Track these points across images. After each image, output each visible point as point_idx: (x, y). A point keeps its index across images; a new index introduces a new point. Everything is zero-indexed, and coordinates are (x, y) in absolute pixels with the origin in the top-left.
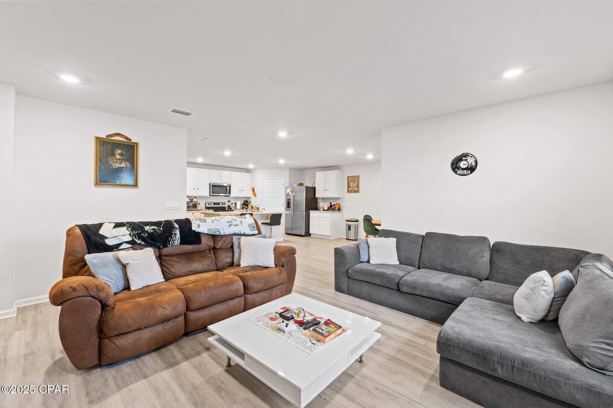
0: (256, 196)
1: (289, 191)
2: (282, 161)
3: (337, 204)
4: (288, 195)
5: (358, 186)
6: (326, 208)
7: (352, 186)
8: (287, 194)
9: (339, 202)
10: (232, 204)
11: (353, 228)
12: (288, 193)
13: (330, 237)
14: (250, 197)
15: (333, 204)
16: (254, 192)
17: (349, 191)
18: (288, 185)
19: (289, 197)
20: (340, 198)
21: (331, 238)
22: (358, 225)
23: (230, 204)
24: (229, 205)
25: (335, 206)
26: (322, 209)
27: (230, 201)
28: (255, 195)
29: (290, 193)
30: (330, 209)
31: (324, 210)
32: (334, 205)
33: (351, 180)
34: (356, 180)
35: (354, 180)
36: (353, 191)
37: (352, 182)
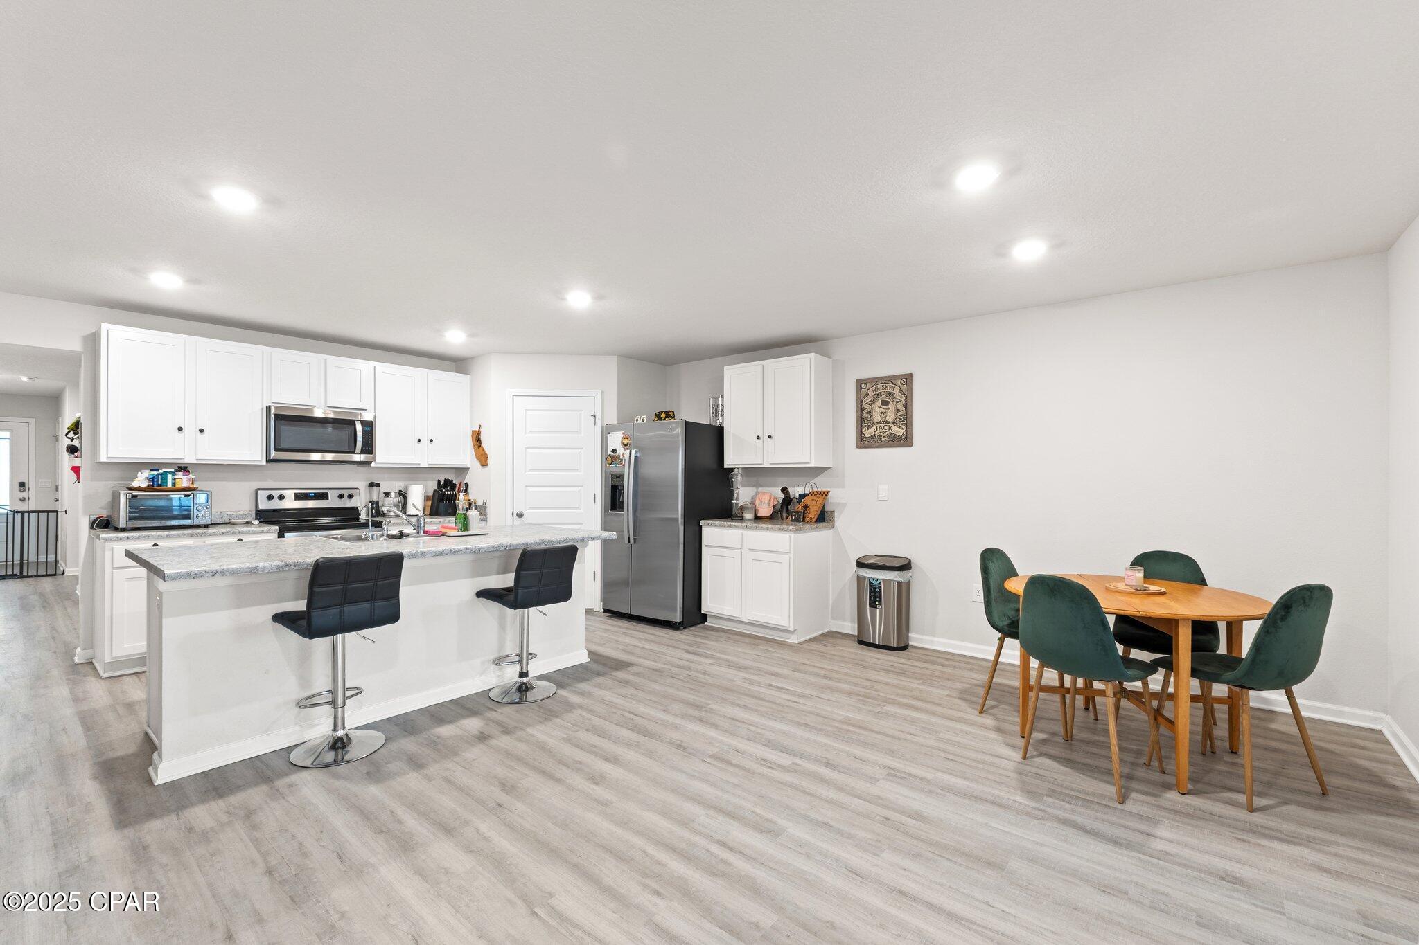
0: (489, 462)
1: (615, 440)
2: (579, 299)
3: (812, 494)
4: (612, 458)
5: (906, 419)
6: (765, 511)
7: (877, 418)
8: (610, 453)
9: (820, 484)
10: (387, 494)
11: (890, 598)
12: (614, 451)
13: (792, 632)
14: (467, 469)
15: (795, 492)
16: (480, 445)
17: (863, 442)
18: (612, 419)
19: (616, 468)
20: (827, 468)
21: (794, 640)
22: (909, 583)
23: (376, 495)
24: (375, 499)
25: (807, 500)
26: (749, 516)
27: (378, 485)
28: (483, 459)
29: (620, 451)
30: (785, 515)
31: (757, 518)
32: (802, 496)
33: (871, 393)
34: (897, 395)
35: (888, 394)
36: (883, 439)
37: (879, 403)
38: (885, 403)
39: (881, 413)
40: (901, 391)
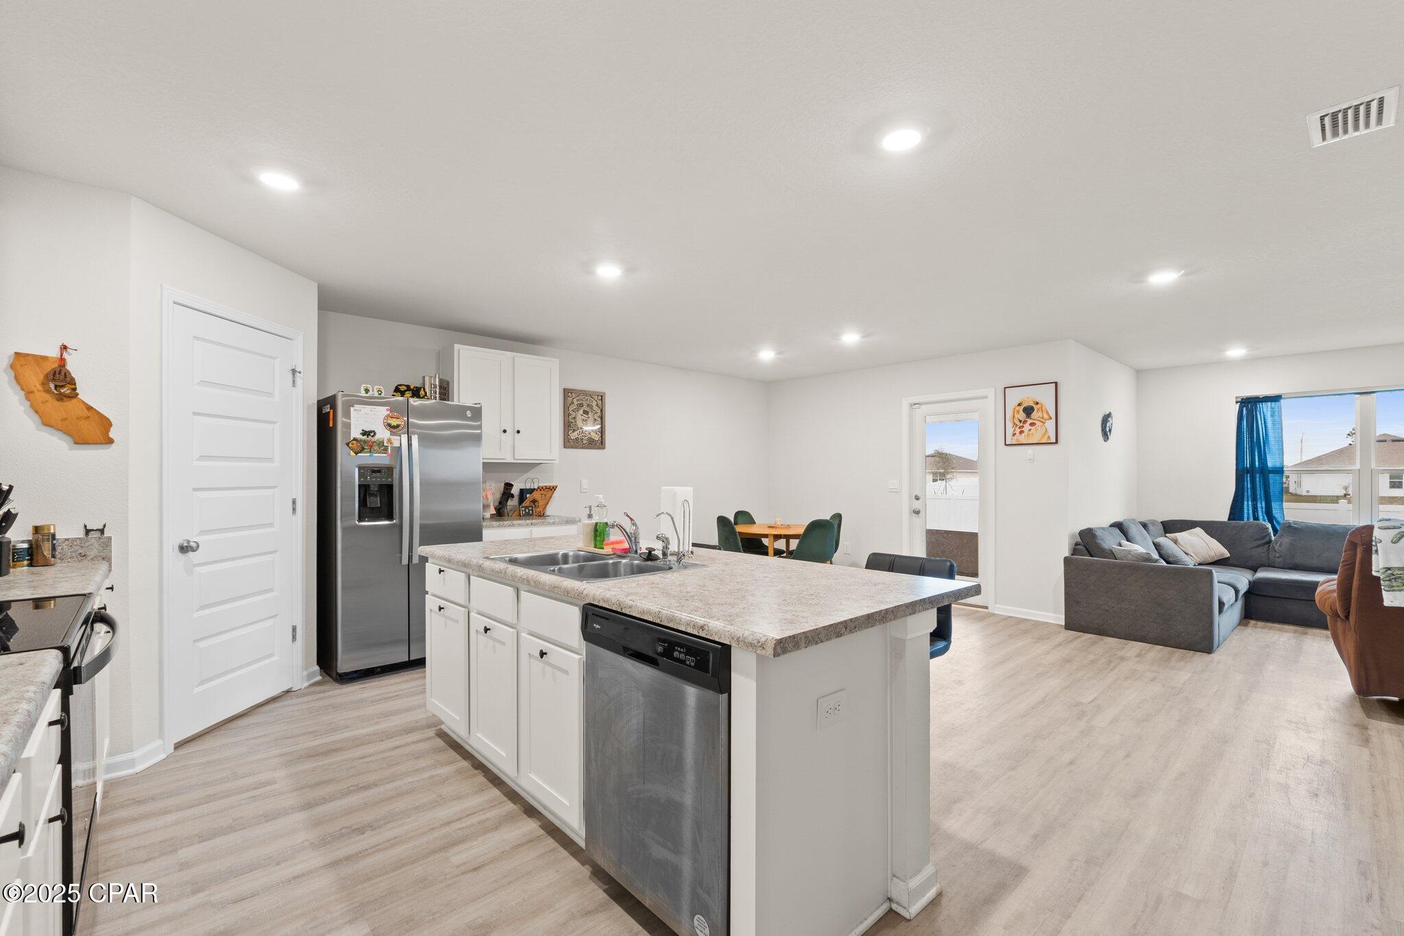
1: (369, 418)
3: (541, 488)
5: (601, 429)
7: (579, 424)
8: (357, 435)
12: (368, 433)
15: (517, 487)
17: (568, 443)
19: (372, 459)
25: (536, 494)
29: (383, 434)
32: (527, 491)
33: (576, 403)
34: (595, 408)
35: (588, 405)
36: (585, 442)
37: (581, 412)
38: (586, 412)
39: (583, 420)
40: (597, 405)
